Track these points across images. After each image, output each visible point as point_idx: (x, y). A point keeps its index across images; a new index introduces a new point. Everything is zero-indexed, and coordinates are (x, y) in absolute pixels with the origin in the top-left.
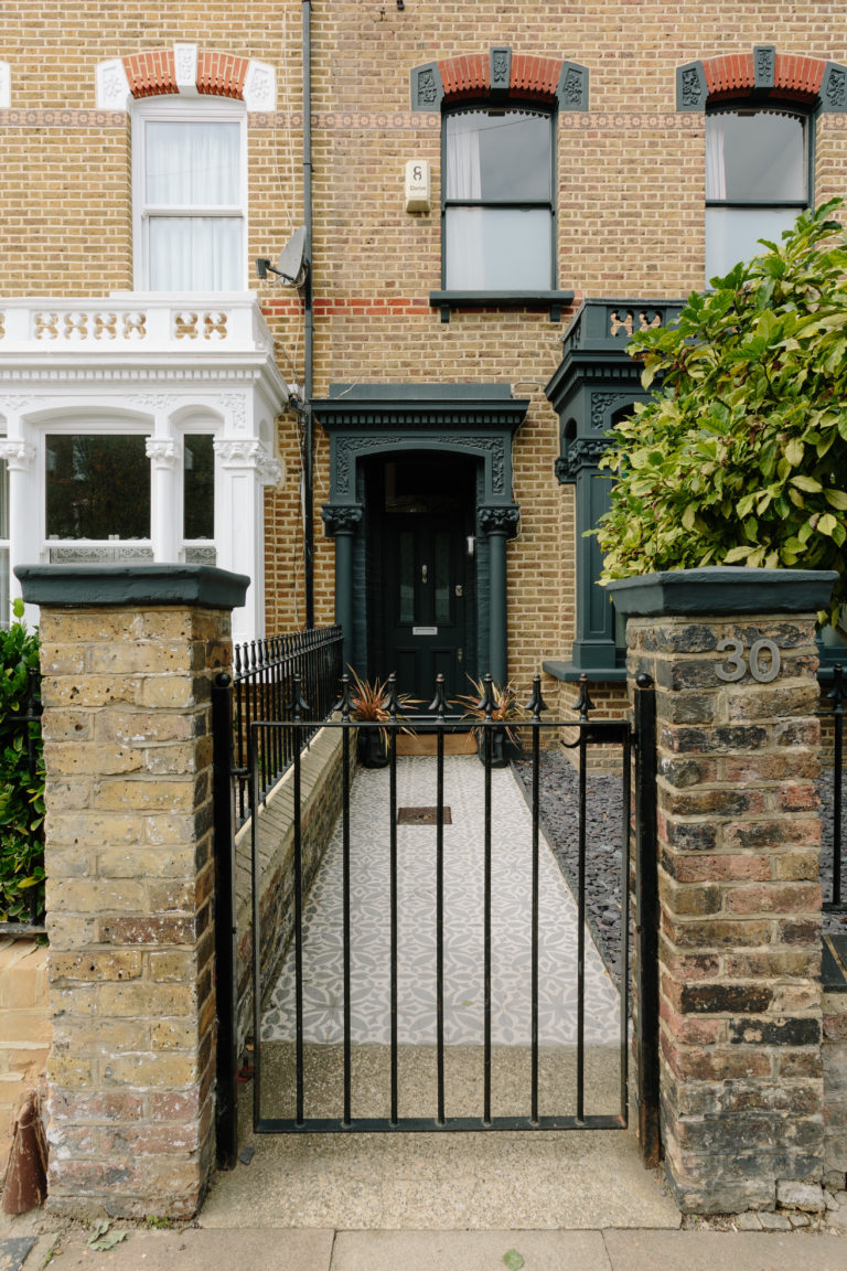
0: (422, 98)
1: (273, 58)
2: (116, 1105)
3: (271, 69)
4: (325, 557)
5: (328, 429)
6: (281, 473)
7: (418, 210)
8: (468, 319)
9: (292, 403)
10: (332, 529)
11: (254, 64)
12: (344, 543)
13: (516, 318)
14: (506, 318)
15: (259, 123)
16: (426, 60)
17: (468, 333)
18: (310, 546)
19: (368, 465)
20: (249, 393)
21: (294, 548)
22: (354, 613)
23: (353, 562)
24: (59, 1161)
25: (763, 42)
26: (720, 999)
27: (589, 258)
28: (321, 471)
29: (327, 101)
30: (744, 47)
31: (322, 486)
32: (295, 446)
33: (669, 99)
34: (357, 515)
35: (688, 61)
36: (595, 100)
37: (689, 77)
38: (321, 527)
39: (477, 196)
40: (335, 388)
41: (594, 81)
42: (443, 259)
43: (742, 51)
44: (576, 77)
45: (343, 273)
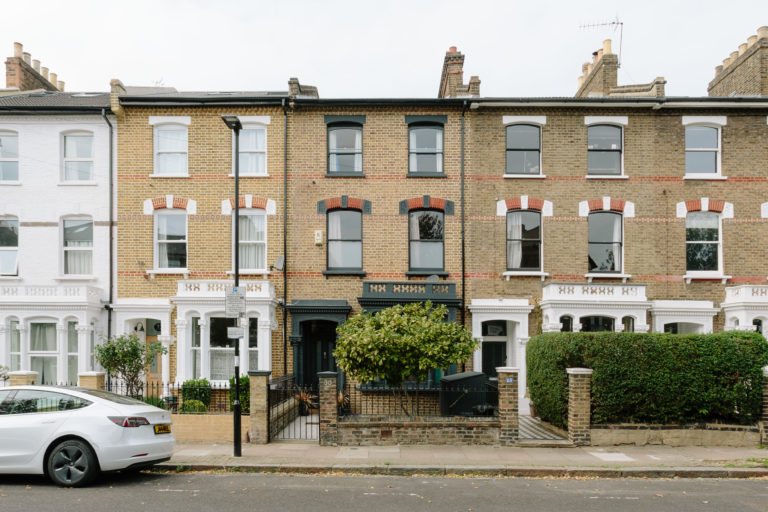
0: (320, 211)
1: (275, 198)
2: (258, 431)
3: (274, 202)
4: (290, 352)
5: (291, 313)
6: (276, 325)
7: (318, 245)
8: (334, 279)
9: (281, 304)
10: (292, 343)
11: (269, 200)
12: (296, 348)
13: (349, 278)
14: (346, 278)
15: (271, 218)
16: (322, 199)
17: (334, 283)
18: (286, 348)
19: (303, 324)
20: (267, 308)
21: (281, 349)
22: (299, 369)
23: (299, 353)
24: (251, 437)
25: (426, 194)
26: (325, 422)
27: (372, 260)
28: (289, 325)
29: (291, 211)
30: (420, 195)
31: (289, 330)
32: (282, 317)
33: (397, 211)
34: (299, 340)
35: (403, 199)
36: (373, 211)
37: (403, 204)
38: (289, 343)
39: (339, 238)
40: (293, 301)
41: (373, 205)
42: (327, 260)
43: (419, 196)
44: (368, 204)
45: (295, 263)
